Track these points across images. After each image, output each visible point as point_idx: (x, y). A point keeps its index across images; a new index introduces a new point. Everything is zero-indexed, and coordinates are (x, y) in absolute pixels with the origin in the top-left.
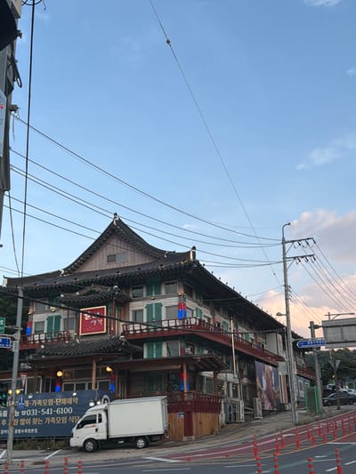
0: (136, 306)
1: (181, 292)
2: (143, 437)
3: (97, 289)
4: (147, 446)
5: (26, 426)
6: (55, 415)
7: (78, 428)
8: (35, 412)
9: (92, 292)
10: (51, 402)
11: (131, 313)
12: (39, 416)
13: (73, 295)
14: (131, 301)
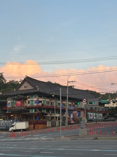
0: (29, 100)
1: (37, 97)
2: (22, 129)
3: (20, 96)
5: (3, 127)
6: (8, 125)
7: (10, 127)
8: (5, 124)
9: (18, 97)
10: (8, 122)
11: (27, 102)
12: (6, 125)
13: (14, 97)
14: (27, 99)
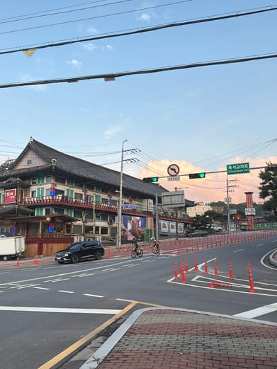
0: (33, 188)
1: (53, 181)
2: (6, 256)
3: (13, 179)
4: (8, 260)
9: (10, 181)
11: (31, 193)
13: (2, 183)
14: (31, 186)
